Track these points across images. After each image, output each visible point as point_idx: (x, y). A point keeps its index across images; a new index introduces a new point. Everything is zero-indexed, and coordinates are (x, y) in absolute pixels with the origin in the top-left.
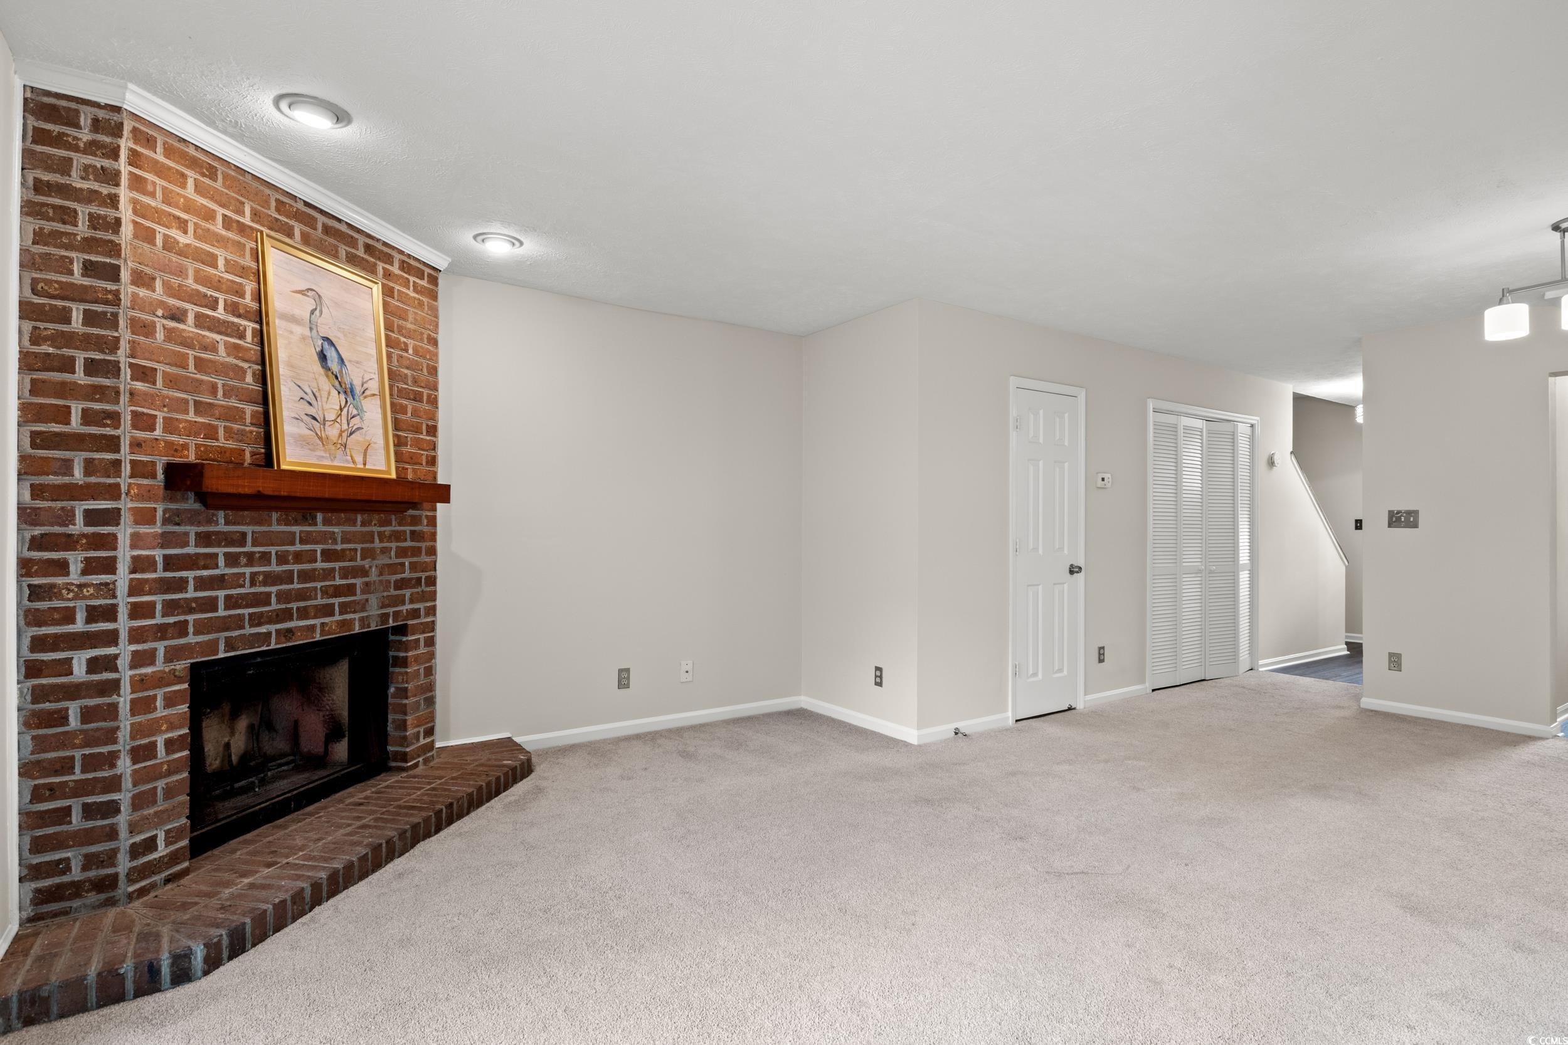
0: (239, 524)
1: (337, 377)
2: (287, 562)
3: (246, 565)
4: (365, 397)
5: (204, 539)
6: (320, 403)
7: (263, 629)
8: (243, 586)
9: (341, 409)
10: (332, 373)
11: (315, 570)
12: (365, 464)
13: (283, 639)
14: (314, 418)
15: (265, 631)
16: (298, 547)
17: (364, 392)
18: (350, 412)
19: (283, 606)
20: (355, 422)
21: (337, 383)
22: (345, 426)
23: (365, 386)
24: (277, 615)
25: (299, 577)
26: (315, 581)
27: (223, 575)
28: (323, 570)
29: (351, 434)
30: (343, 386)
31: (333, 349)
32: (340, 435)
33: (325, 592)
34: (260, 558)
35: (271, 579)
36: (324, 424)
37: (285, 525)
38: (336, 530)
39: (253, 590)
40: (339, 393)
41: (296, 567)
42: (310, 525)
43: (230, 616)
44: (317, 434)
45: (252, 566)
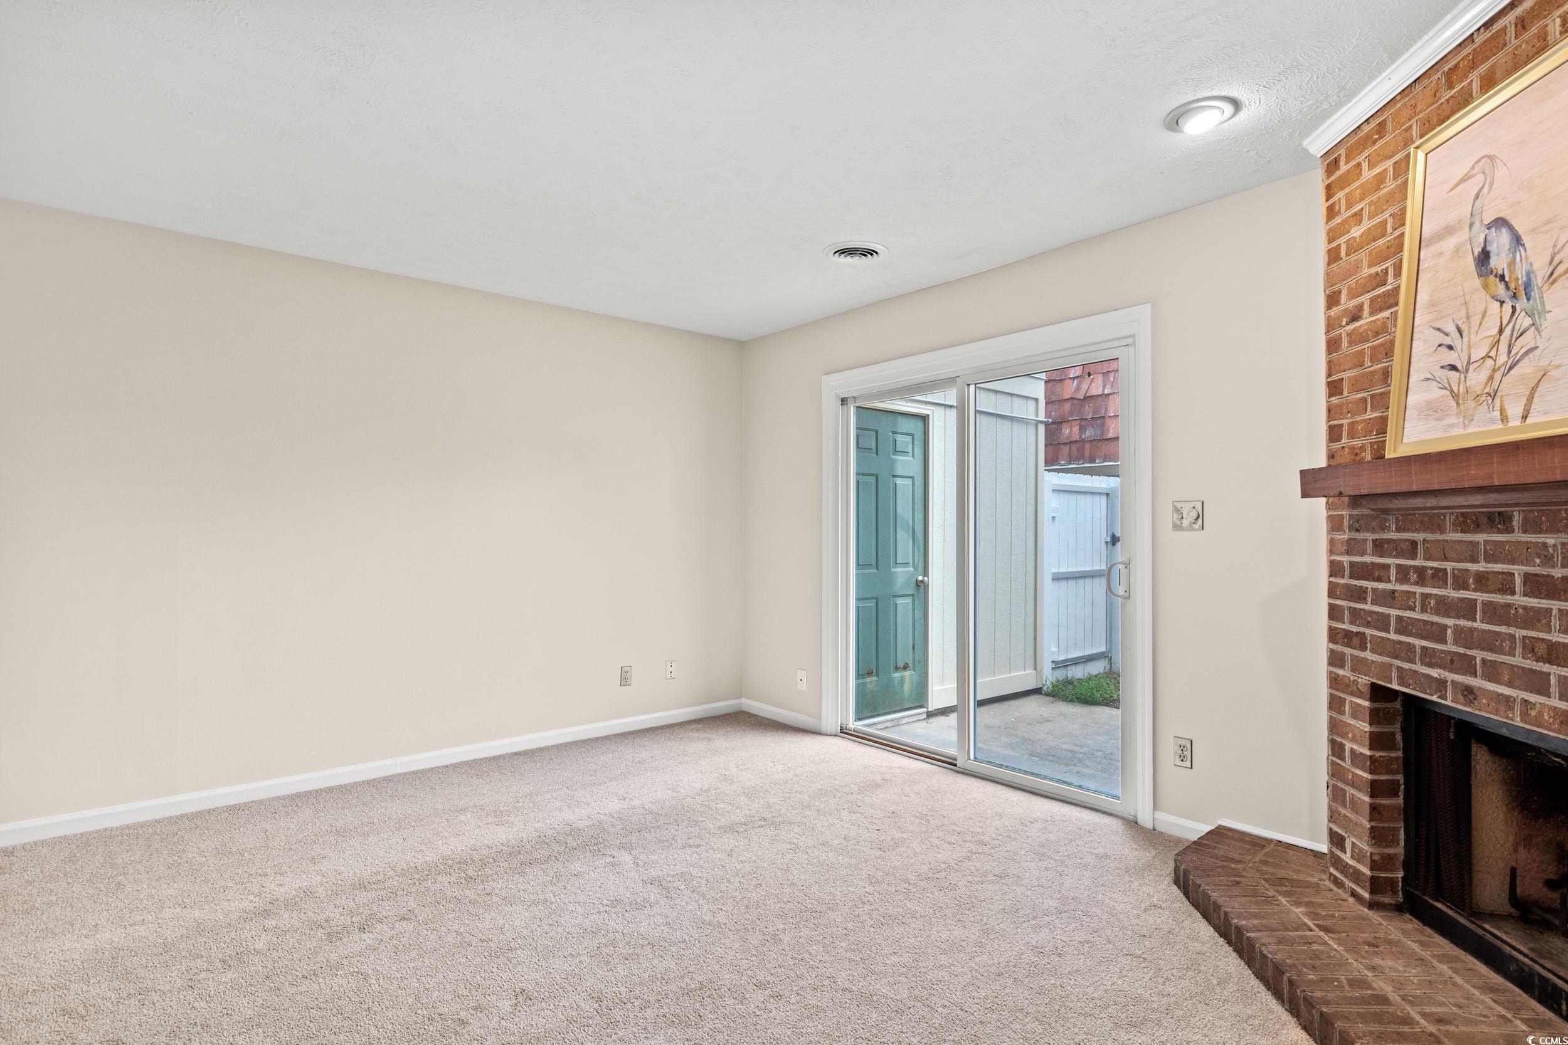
0: (1408, 530)
1: (1502, 278)
2: (1465, 587)
3: (1417, 583)
4: (1553, 283)
5: (1380, 547)
6: (1465, 339)
7: (1435, 673)
8: (1413, 609)
9: (1501, 331)
10: (1496, 276)
11: (1509, 606)
12: (1525, 417)
13: (1462, 699)
14: (1453, 368)
15: (1436, 675)
16: (1482, 566)
17: (1552, 274)
18: (1517, 327)
19: (1462, 650)
20: (1526, 341)
21: (1501, 289)
22: (1502, 358)
23: (1557, 259)
24: (1452, 661)
25: (1484, 612)
26: (1508, 625)
27: (1394, 592)
28: (1525, 608)
29: (1511, 368)
30: (1512, 286)
31: (1504, 230)
32: (1491, 378)
33: (1530, 648)
34: (1434, 576)
35: (1444, 607)
36: (1467, 371)
37: (1463, 531)
38: (1551, 541)
39: (1424, 617)
40: (1502, 302)
41: (1480, 597)
42: (1500, 532)
43: (1400, 642)
44: (1452, 391)
45: (1423, 585)
